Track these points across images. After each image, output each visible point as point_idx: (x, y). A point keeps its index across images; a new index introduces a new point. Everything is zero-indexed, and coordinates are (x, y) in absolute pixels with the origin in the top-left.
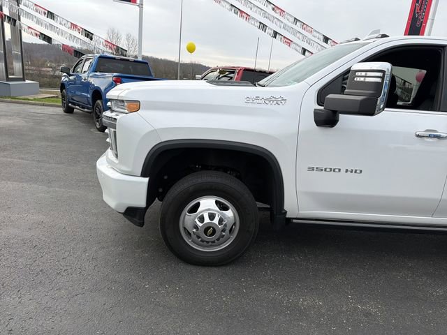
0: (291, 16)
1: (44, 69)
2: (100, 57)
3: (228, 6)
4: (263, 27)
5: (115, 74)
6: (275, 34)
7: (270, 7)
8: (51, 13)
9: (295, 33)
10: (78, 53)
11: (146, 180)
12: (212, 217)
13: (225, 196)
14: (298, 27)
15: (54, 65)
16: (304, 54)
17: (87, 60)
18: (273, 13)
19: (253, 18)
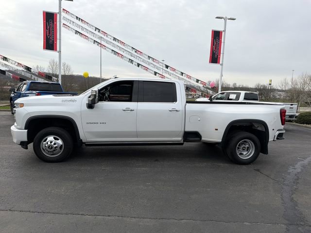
0: (146, 55)
1: (5, 87)
2: (31, 83)
3: (110, 51)
4: (131, 61)
5: (38, 92)
6: (139, 65)
7: (134, 51)
8: (6, 58)
9: (149, 64)
10: (22, 79)
11: (27, 130)
12: (51, 142)
13: (57, 135)
14: (150, 61)
15: (13, 84)
16: (156, 75)
17: (25, 84)
18: (136, 54)
19: (125, 57)
